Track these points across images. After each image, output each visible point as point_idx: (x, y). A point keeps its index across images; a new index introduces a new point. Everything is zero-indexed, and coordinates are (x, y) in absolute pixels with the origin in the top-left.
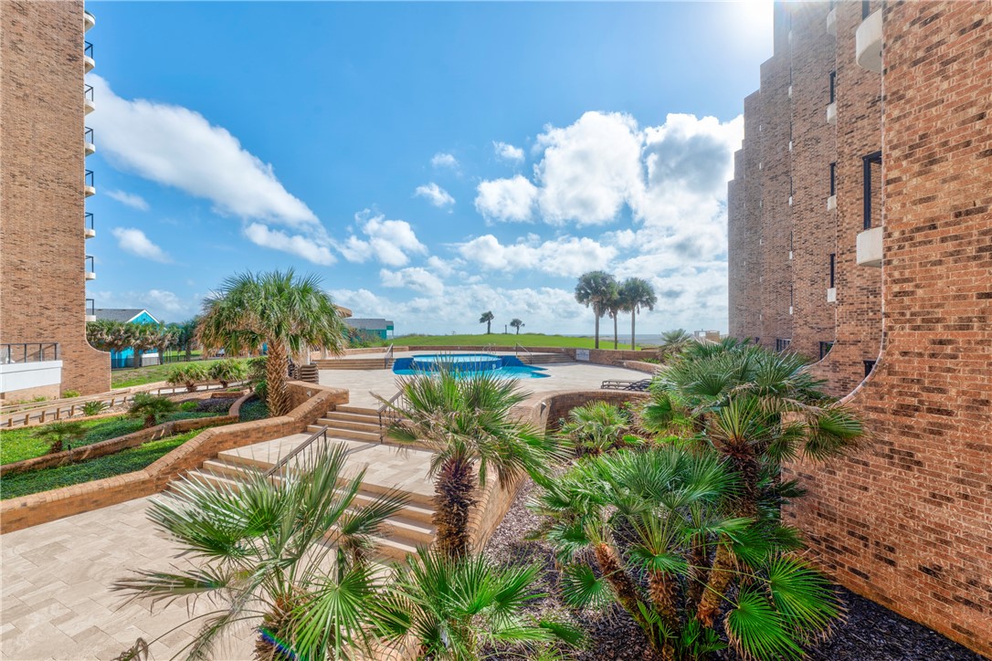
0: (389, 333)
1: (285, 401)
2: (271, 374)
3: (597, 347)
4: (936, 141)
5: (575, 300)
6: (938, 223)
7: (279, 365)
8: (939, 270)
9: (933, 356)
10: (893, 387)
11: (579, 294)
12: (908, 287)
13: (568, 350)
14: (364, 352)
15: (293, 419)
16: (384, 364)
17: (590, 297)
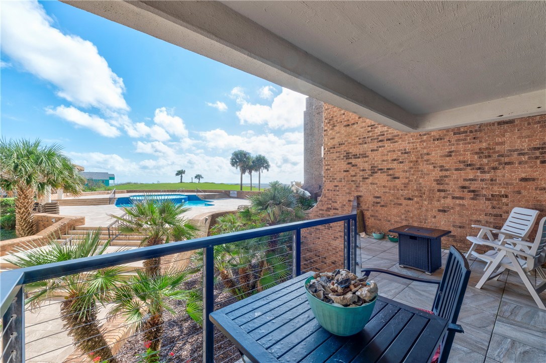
0: (111, 182)
1: (32, 227)
2: (20, 209)
3: (241, 189)
4: (335, 119)
5: (230, 165)
6: (335, 147)
7: (27, 203)
8: (336, 162)
9: (334, 191)
10: (325, 202)
11: (233, 161)
12: (329, 167)
13: (226, 191)
14: (92, 194)
15: (42, 237)
16: (109, 201)
17: (238, 164)
